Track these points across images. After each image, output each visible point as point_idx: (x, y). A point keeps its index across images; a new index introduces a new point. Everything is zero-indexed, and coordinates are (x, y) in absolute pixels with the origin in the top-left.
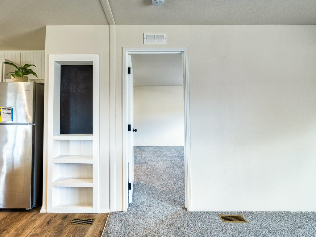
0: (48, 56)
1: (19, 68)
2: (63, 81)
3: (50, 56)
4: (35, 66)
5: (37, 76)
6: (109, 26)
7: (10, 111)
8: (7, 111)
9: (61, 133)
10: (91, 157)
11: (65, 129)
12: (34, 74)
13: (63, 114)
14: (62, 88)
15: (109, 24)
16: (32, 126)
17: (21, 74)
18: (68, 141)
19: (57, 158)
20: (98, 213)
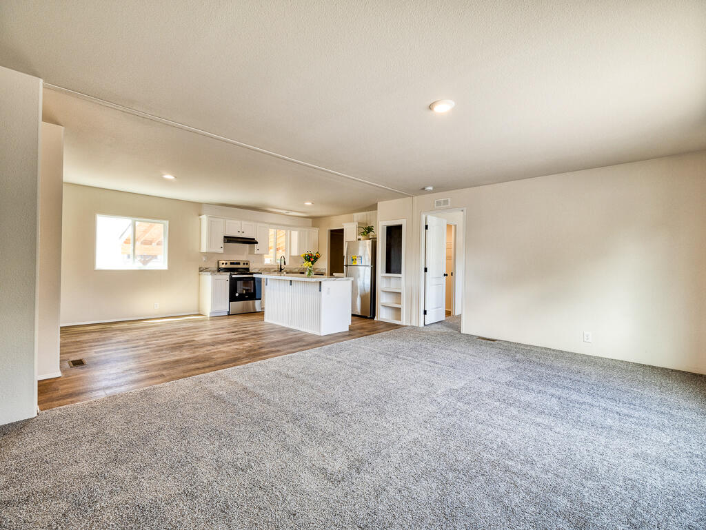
1: (365, 229)
5: (373, 233)
6: (412, 197)
8: (359, 258)
9: (386, 272)
10: (401, 288)
11: (389, 269)
16: (371, 267)
17: (365, 234)
18: (390, 278)
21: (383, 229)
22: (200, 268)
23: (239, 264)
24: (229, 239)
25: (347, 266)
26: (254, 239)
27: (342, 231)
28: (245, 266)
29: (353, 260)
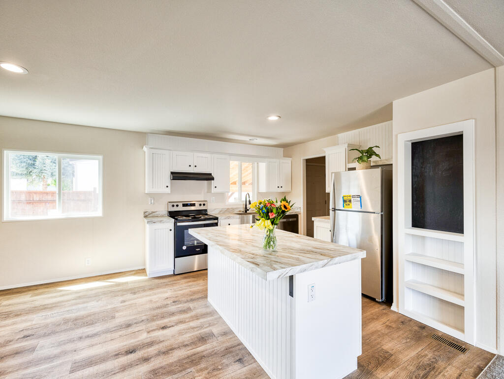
0: (397, 136)
1: (362, 152)
2: (415, 161)
3: (399, 135)
4: (378, 147)
5: (380, 158)
6: (495, 70)
7: (359, 199)
8: (356, 199)
9: (412, 226)
10: (462, 265)
11: (418, 221)
12: (377, 155)
13: (415, 203)
14: (414, 171)
15: (494, 67)
16: (380, 215)
17: (365, 159)
18: (423, 238)
19: (409, 254)
20: (475, 346)
21: (406, 145)
22: (145, 213)
23: (194, 205)
24: (177, 176)
25: (334, 210)
26: (211, 174)
27: (323, 159)
28: (202, 208)
29: (345, 201)
